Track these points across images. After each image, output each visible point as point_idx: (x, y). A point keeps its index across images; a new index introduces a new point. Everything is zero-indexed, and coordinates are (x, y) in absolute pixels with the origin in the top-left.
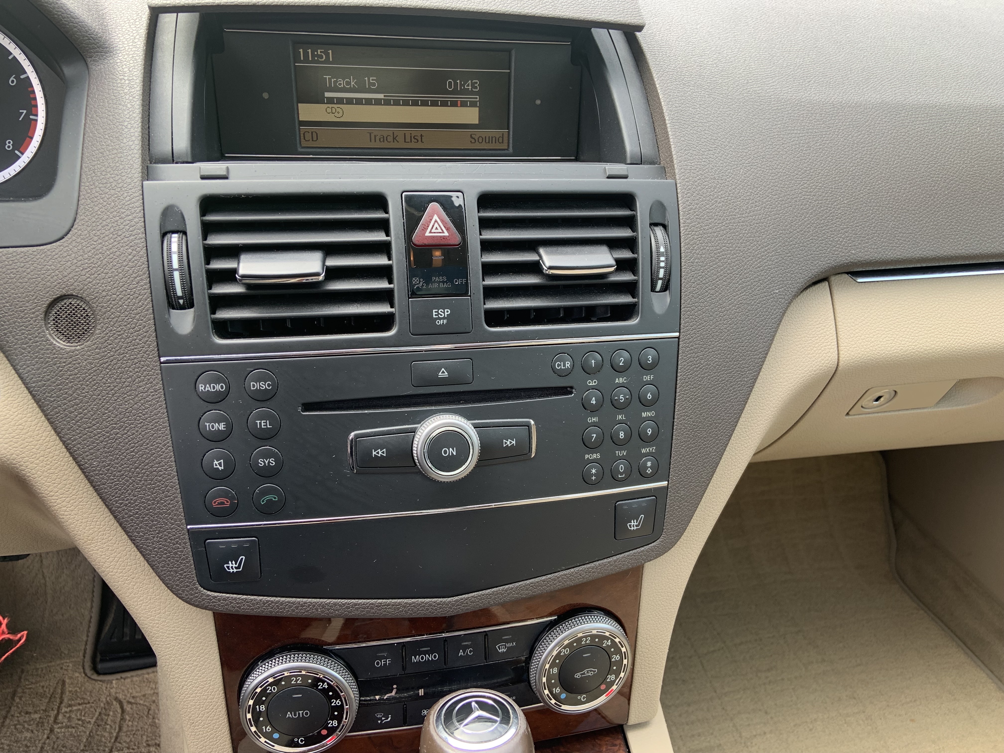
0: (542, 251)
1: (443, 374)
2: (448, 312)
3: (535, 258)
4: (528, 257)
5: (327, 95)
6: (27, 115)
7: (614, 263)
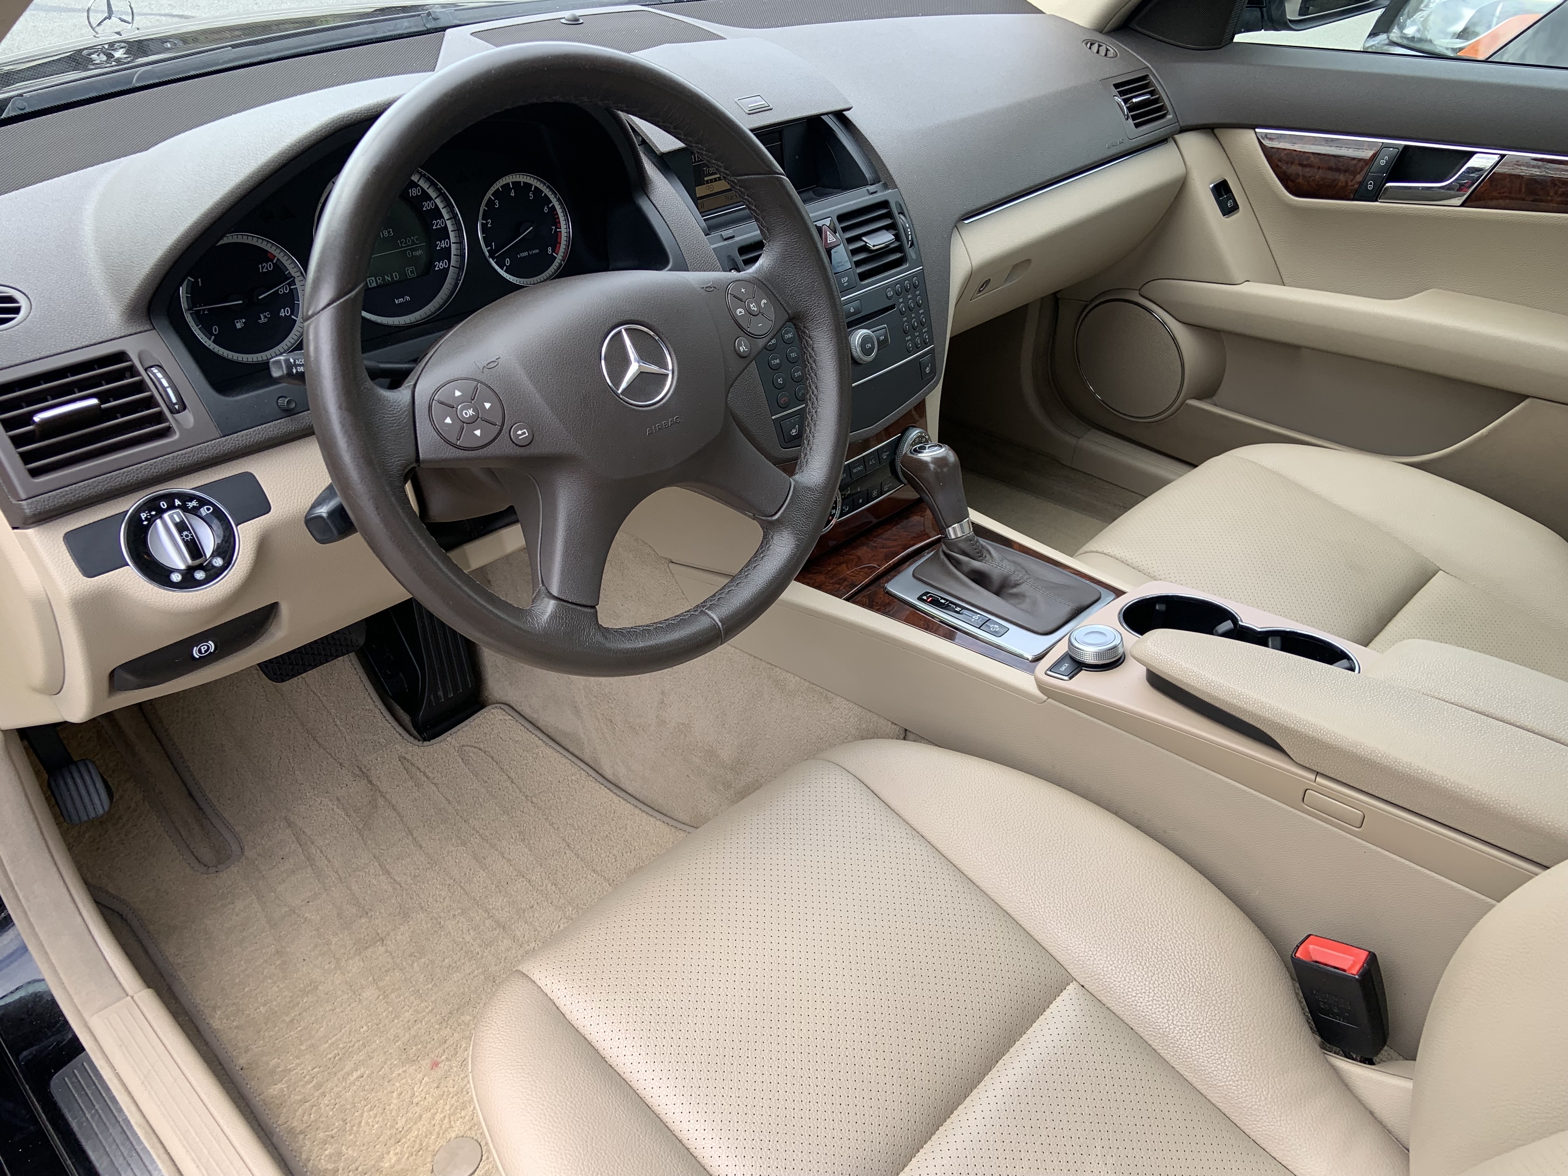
0: (864, 238)
1: (852, 310)
2: (847, 278)
3: (863, 243)
4: (859, 244)
5: (706, 179)
6: (555, 229)
7: (893, 237)
